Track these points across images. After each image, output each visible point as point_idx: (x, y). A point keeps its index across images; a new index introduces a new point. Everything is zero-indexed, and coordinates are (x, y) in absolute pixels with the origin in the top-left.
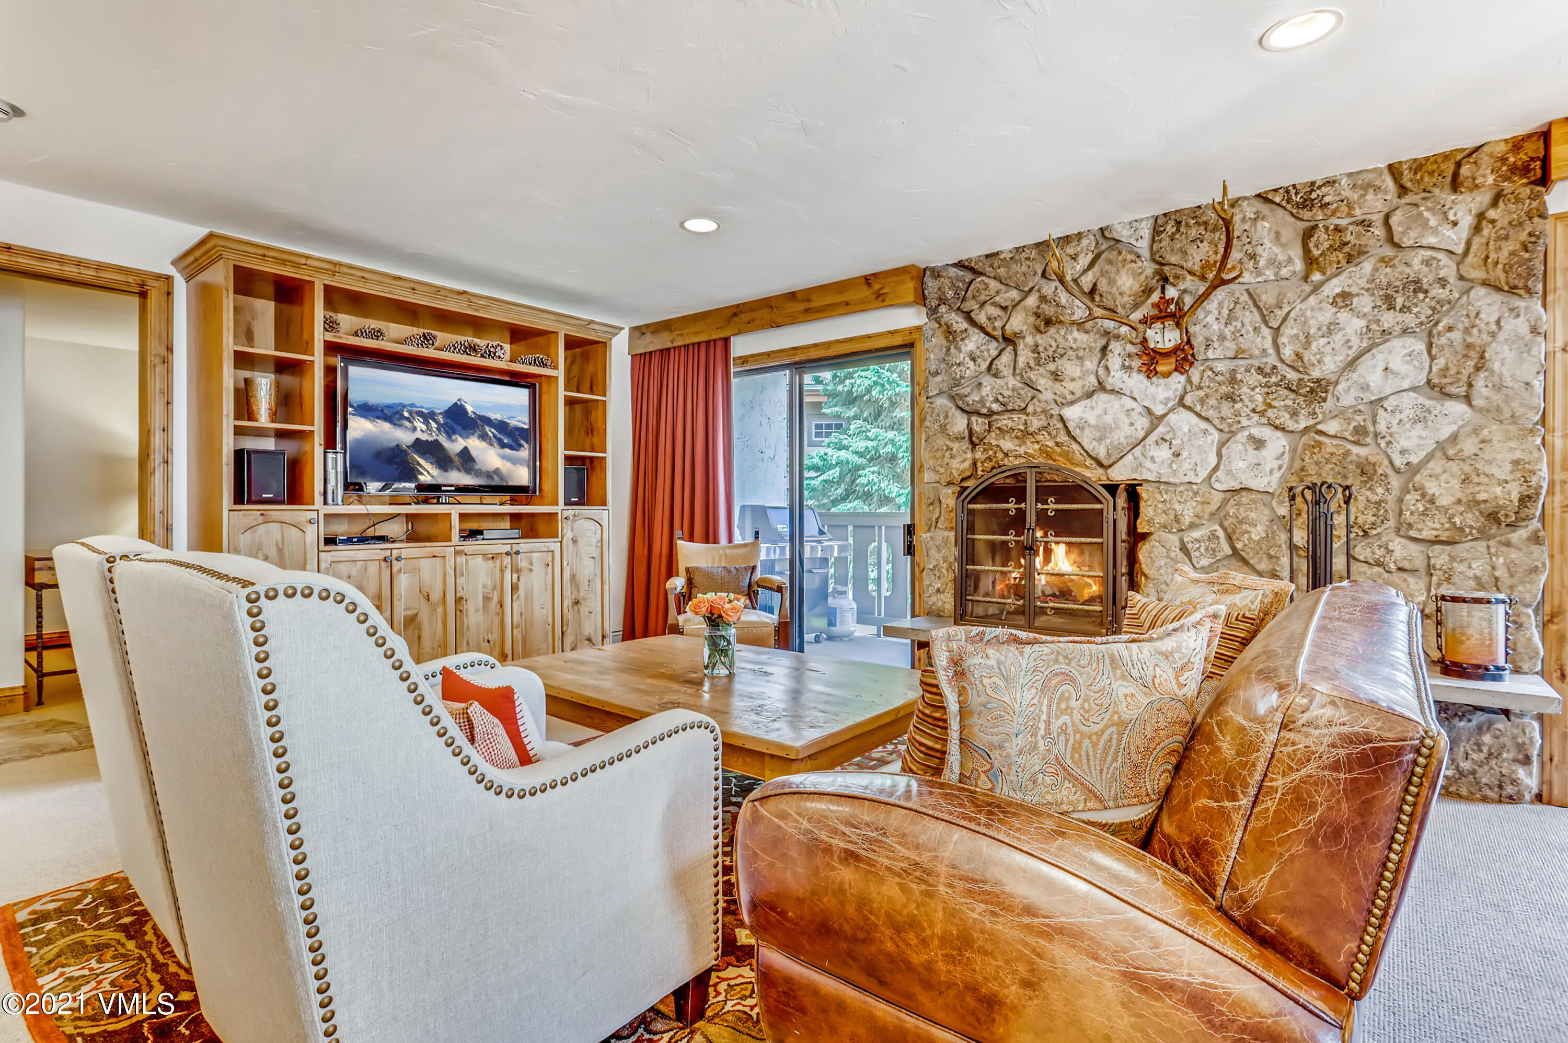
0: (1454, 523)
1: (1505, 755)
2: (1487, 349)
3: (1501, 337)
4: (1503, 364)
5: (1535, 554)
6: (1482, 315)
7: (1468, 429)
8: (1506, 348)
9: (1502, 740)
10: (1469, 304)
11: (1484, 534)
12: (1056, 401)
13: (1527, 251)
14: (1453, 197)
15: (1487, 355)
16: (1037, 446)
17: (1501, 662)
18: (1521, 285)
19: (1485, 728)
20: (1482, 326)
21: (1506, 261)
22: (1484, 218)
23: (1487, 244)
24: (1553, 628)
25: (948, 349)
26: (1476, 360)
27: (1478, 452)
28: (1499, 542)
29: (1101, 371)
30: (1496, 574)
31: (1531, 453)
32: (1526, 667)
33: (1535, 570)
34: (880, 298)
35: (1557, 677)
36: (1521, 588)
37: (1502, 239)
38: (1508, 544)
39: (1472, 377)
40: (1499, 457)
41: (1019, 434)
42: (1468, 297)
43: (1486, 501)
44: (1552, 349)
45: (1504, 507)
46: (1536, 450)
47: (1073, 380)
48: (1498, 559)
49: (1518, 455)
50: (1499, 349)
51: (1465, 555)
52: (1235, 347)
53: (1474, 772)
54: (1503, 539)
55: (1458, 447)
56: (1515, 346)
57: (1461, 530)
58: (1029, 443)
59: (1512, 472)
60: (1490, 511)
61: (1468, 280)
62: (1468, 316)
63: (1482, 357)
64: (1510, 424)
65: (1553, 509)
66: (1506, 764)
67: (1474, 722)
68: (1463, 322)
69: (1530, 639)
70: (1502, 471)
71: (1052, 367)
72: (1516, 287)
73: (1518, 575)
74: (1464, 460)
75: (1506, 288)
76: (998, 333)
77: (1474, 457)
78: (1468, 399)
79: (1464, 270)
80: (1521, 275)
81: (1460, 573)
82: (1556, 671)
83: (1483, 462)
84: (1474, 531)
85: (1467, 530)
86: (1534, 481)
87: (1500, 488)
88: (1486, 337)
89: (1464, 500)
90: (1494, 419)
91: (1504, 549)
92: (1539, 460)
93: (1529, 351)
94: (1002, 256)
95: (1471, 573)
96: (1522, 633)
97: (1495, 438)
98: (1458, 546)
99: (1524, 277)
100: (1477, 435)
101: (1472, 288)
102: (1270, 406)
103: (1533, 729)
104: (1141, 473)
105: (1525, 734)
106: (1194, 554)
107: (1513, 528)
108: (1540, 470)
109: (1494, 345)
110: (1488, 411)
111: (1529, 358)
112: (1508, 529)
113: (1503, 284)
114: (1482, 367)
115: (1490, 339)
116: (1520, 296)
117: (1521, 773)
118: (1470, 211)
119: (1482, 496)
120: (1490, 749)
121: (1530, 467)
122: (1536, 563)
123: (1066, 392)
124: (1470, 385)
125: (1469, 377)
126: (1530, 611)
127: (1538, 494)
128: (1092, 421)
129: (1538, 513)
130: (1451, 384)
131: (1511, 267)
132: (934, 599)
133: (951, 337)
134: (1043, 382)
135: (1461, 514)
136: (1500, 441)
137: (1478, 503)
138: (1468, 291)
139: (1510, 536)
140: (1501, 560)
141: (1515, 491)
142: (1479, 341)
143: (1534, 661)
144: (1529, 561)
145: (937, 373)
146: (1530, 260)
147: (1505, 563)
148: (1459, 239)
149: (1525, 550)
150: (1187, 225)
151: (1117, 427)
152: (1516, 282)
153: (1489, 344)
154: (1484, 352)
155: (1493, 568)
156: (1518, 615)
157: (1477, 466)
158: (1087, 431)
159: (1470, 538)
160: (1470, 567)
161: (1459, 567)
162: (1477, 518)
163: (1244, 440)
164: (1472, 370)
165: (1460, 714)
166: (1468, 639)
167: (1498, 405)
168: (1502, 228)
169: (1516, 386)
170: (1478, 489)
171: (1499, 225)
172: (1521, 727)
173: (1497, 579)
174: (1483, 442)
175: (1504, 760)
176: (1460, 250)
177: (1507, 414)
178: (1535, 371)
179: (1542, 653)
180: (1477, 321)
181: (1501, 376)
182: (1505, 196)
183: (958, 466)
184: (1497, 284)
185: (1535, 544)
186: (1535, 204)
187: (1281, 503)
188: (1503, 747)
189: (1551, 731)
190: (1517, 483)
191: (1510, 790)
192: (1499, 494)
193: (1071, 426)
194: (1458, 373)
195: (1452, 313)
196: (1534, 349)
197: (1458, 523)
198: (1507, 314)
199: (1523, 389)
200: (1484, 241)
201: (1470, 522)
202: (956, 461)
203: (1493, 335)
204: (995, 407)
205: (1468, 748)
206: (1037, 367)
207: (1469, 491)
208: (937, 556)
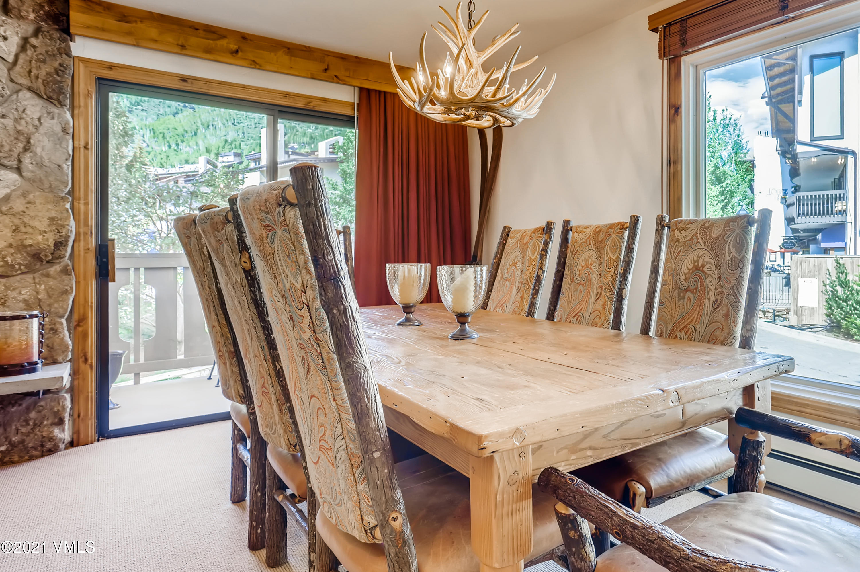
0: (7, 262)
1: (45, 422)
2: (32, 137)
3: (42, 130)
4: (43, 150)
5: (66, 282)
6: (27, 112)
7: (19, 193)
8: (46, 139)
9: (43, 413)
10: (18, 101)
11: (29, 270)
13: (58, 75)
14: (4, 18)
15: (32, 141)
17: (35, 358)
18: (55, 97)
19: (32, 407)
20: (28, 119)
21: (44, 78)
22: (29, 42)
23: (30, 61)
24: (80, 329)
26: (25, 143)
27: (25, 210)
28: (42, 274)
30: (39, 297)
31: (62, 213)
32: (60, 359)
33: (66, 292)
35: (83, 361)
36: (56, 305)
37: (41, 62)
38: (48, 275)
39: (21, 155)
40: (40, 214)
42: (18, 96)
43: (31, 246)
44: (78, 146)
45: (44, 250)
46: (65, 212)
48: (40, 286)
49: (53, 214)
50: (41, 138)
51: (17, 285)
53: (22, 442)
54: (44, 272)
55: (9, 205)
56: (52, 139)
57: (12, 266)
59: (49, 225)
60: (34, 252)
61: (16, 83)
62: (17, 110)
63: (28, 142)
64: (49, 192)
65: (79, 251)
66: (46, 429)
67: (24, 405)
68: (13, 113)
69: (63, 339)
70: (42, 224)
72: (51, 98)
73: (54, 296)
74: (14, 215)
75: (45, 97)
77: (22, 213)
78: (19, 170)
79: (14, 75)
80: (54, 90)
81: (13, 298)
82: (81, 357)
83: (28, 218)
84: (22, 267)
85: (17, 267)
86: (64, 232)
87: (41, 236)
88: (31, 129)
89: (14, 244)
90: (38, 187)
91: (45, 279)
92: (68, 218)
93: (60, 144)
95: (21, 298)
96: (57, 336)
97: (38, 201)
98: (11, 279)
99: (56, 93)
100: (25, 197)
101: (21, 90)
103: (65, 399)
105: (59, 404)
107: (52, 264)
108: (68, 225)
109: (37, 134)
110: (34, 181)
111: (61, 149)
112: (48, 265)
113: (43, 93)
114: (28, 149)
115: (34, 130)
116: (55, 105)
117: (57, 432)
118: (17, 33)
119: (29, 242)
120: (35, 421)
121: (61, 223)
122: (66, 288)
124: (20, 161)
125: (19, 155)
126: (64, 321)
127: (67, 241)
129: (68, 254)
130: (5, 157)
131: (48, 83)
135: (12, 255)
136: (41, 203)
137: (25, 247)
138: (17, 92)
139: (49, 270)
140: (43, 287)
141: (51, 239)
142: (26, 130)
143: (65, 353)
144: (61, 287)
146: (61, 82)
147: (45, 289)
148: (10, 52)
149: (59, 279)
152: (51, 94)
153: (33, 133)
154: (30, 139)
155: (38, 293)
156: (55, 324)
157: (25, 220)
159: (19, 272)
160: (20, 293)
161: (12, 294)
162: (25, 257)
164: (21, 150)
165: (13, 402)
166: (9, 346)
167: (40, 178)
168: (41, 54)
169: (52, 167)
170: (25, 236)
171: (39, 51)
172: (57, 400)
173: (40, 300)
174: (29, 203)
175: (45, 426)
176: (10, 59)
177: (47, 185)
178: (64, 158)
179: (71, 348)
180: (24, 116)
181: (41, 157)
182: (43, 32)
184: (38, 92)
185: (66, 275)
186: (63, 45)
188: (44, 417)
189: (79, 398)
190: (53, 233)
191: (49, 445)
192: (41, 240)
194: (10, 151)
195: (5, 105)
196: (63, 143)
197: (10, 261)
198: (45, 115)
199: (57, 169)
200: (28, 58)
201: (19, 261)
203: (36, 127)
205: (18, 425)
207: (18, 238)
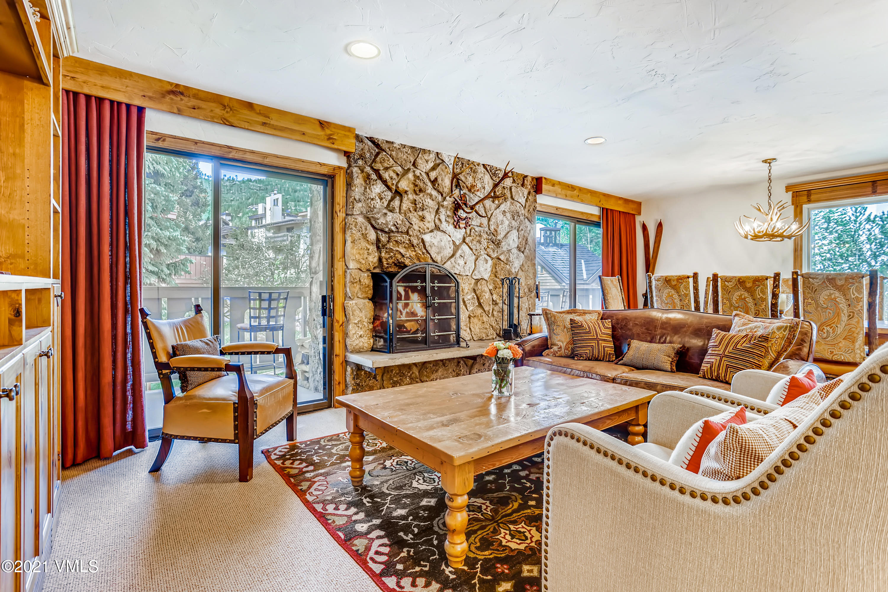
12: (420, 231)
16: (414, 253)
25: (366, 188)
29: (437, 221)
34: (331, 141)
41: (407, 246)
47: (429, 222)
52: (480, 222)
58: (410, 251)
71: (420, 213)
76: (394, 187)
94: (395, 145)
102: (488, 247)
104: (454, 270)
106: (468, 305)
123: (425, 227)
128: (436, 244)
132: (357, 342)
133: (368, 182)
134: (415, 220)
145: (360, 201)
150: (466, 166)
151: (446, 248)
158: (433, 248)
163: (483, 259)
183: (372, 260)
187: (490, 284)
193: (427, 245)
202: (371, 257)
204: (393, 228)
206: (413, 212)
208: (361, 315)
